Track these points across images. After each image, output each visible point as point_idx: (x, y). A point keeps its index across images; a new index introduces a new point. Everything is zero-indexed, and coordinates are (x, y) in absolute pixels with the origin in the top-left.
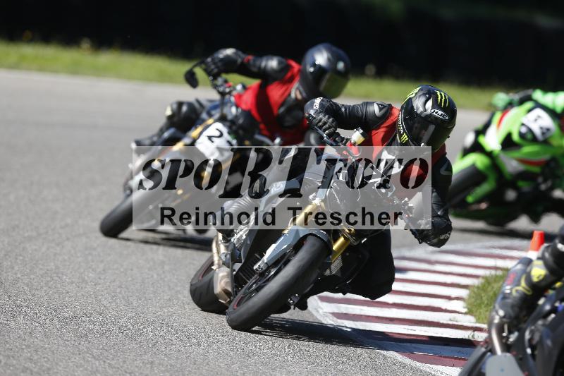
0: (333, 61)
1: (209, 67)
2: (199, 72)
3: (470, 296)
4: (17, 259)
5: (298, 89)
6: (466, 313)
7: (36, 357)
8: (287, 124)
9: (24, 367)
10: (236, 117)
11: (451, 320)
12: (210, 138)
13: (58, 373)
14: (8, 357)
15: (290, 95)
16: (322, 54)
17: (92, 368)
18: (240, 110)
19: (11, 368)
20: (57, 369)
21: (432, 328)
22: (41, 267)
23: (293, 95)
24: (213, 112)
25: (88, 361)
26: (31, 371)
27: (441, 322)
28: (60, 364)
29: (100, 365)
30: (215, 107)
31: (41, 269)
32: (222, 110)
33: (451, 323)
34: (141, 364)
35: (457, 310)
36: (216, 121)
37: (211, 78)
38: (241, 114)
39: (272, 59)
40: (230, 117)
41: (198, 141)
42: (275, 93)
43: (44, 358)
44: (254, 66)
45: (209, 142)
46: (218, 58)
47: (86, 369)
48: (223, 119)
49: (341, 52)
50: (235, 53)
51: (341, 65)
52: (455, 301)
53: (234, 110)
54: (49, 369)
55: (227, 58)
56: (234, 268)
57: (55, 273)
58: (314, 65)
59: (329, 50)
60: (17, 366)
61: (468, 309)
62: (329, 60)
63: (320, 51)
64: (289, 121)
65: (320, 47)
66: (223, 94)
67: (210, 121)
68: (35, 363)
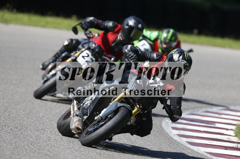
0: (137, 23)
1: (83, 25)
2: (79, 28)
3: (236, 129)
4: (43, 108)
5: (121, 35)
6: (234, 136)
7: (51, 150)
8: (115, 51)
9: (46, 154)
10: (95, 48)
11: (228, 139)
12: (83, 57)
13: (60, 157)
14: (39, 149)
15: (117, 38)
16: (132, 20)
17: (75, 155)
18: (96, 45)
19: (41, 154)
20: (60, 155)
21: (220, 142)
22: (53, 111)
23: (118, 38)
24: (85, 46)
25: (73, 152)
26: (49, 156)
27: (224, 139)
28: (62, 153)
29: (78, 154)
30: (85, 43)
31: (54, 112)
32: (89, 45)
33: (228, 140)
34: (96, 154)
35: (231, 134)
36: (86, 49)
37: (84, 31)
38: (97, 47)
39: (110, 22)
40: (92, 48)
41: (78, 58)
42: (111, 37)
43: (55, 150)
44: (102, 25)
45: (83, 59)
46: (87, 22)
47: (72, 155)
48: (89, 49)
49: (140, 20)
50: (94, 19)
51: (140, 26)
52: (230, 131)
53: (94, 45)
54: (56, 155)
55: (91, 21)
56: (84, 118)
57: (59, 114)
58: (128, 25)
59: (135, 19)
60: (43, 153)
61: (236, 134)
62: (135, 23)
63: (131, 19)
64: (116, 50)
65: (131, 17)
66: (89, 38)
67: (83, 49)
68: (51, 152)
